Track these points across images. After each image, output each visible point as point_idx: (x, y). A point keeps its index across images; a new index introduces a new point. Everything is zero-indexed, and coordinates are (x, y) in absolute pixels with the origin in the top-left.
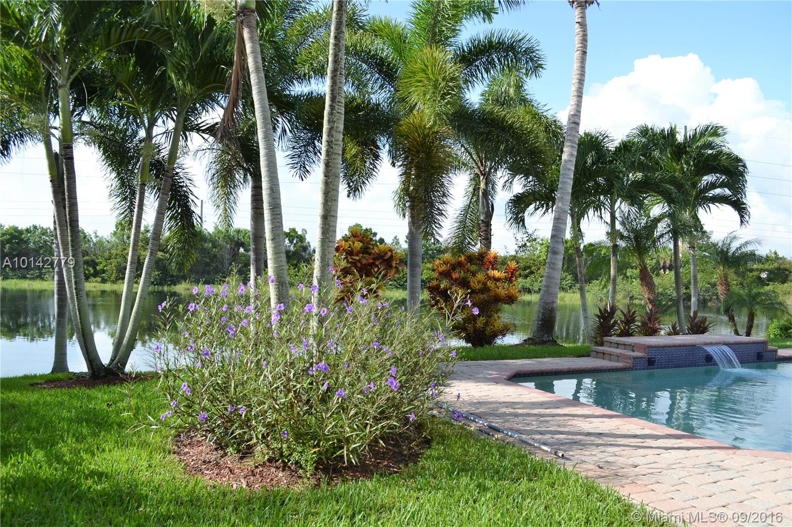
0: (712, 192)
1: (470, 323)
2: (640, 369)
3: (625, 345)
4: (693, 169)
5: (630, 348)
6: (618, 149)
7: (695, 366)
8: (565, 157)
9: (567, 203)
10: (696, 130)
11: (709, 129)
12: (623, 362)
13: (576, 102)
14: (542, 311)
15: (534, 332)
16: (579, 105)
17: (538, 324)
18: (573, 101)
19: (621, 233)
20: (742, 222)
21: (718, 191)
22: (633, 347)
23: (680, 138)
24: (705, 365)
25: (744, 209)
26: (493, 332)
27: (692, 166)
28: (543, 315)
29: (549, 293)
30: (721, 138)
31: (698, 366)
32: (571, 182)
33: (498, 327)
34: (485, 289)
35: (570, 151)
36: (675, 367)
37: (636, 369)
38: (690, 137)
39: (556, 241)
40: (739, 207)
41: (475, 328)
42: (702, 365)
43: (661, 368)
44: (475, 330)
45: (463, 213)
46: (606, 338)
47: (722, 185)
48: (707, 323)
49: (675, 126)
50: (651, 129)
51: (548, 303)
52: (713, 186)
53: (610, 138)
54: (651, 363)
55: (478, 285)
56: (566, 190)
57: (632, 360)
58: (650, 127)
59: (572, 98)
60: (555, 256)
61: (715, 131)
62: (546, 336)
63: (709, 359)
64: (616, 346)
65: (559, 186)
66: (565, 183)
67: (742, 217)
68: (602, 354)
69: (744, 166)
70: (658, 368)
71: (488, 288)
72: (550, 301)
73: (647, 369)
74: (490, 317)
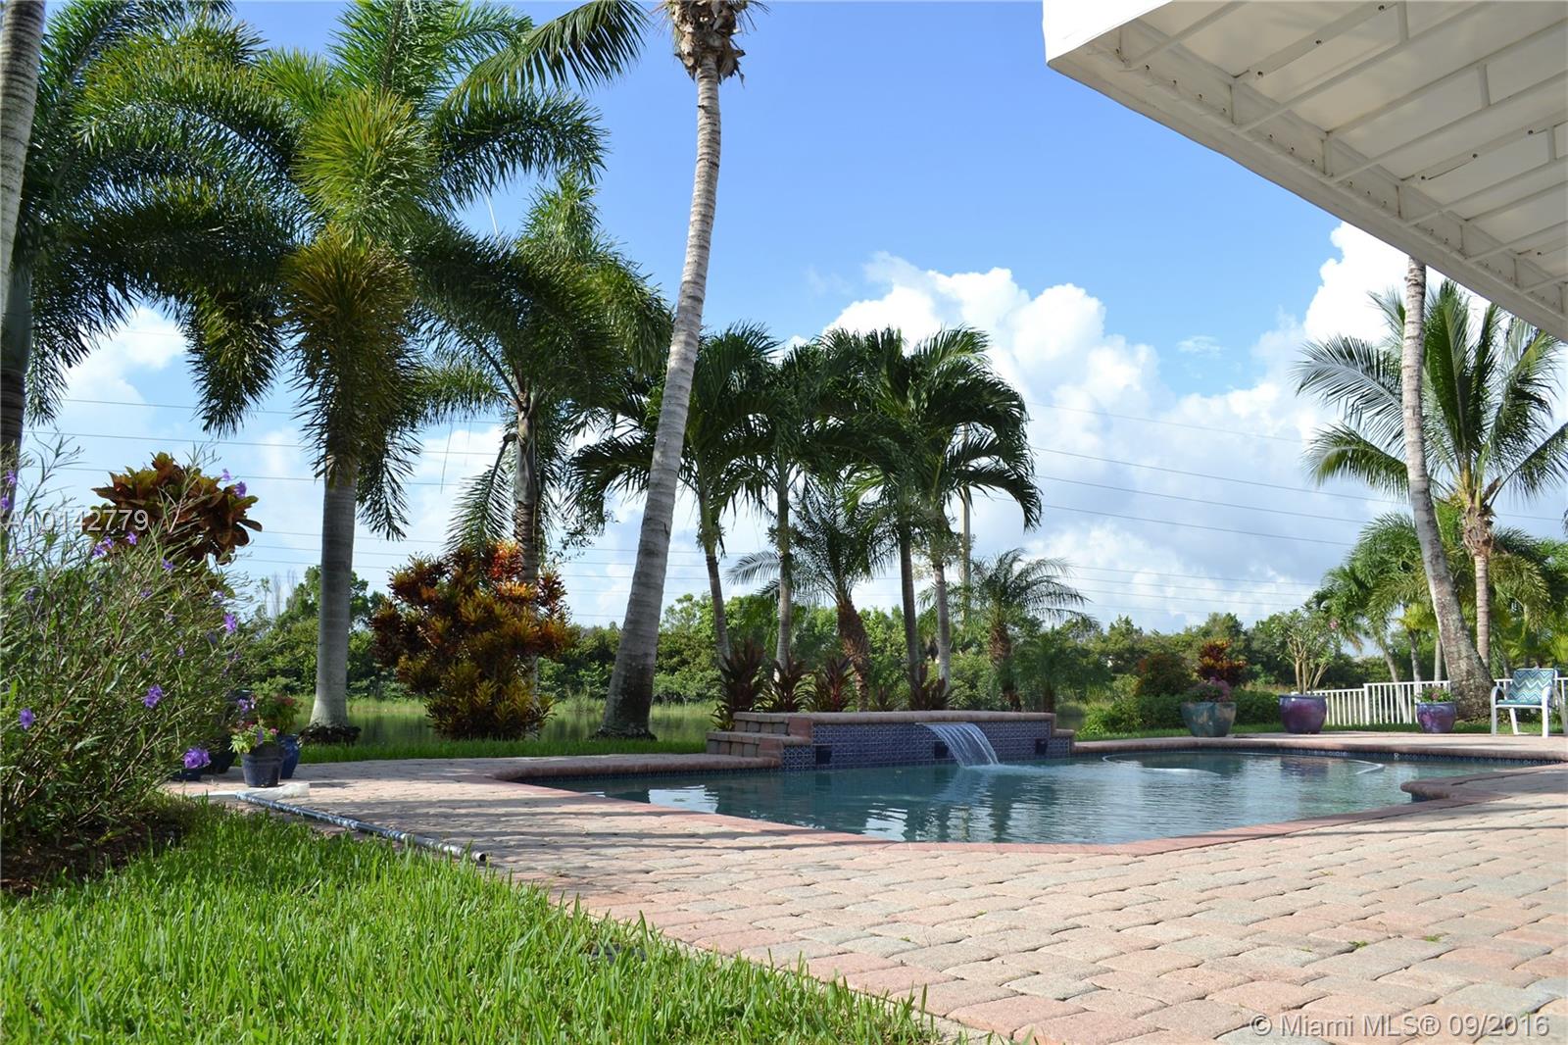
0: (974, 463)
1: (463, 696)
2: (799, 769)
3: (773, 723)
4: (926, 405)
5: (783, 727)
6: (788, 365)
7: (914, 764)
8: (672, 363)
9: (675, 454)
10: (936, 339)
11: (959, 338)
12: (765, 755)
13: (696, 258)
14: (623, 673)
15: (608, 719)
16: (701, 264)
17: (616, 701)
18: (690, 256)
19: (799, 533)
20: (1028, 521)
21: (984, 462)
22: (786, 727)
23: (907, 351)
24: (933, 763)
25: (1032, 495)
26: (512, 712)
27: (924, 401)
28: (625, 682)
29: (637, 635)
30: (978, 354)
31: (920, 763)
32: (685, 414)
33: (523, 703)
34: (489, 620)
35: (683, 350)
36: (873, 766)
37: (792, 769)
38: (925, 350)
39: (653, 530)
40: (1023, 492)
41: (472, 703)
42: (927, 763)
43: (844, 767)
44: (474, 710)
45: (480, 487)
46: (738, 715)
47: (990, 451)
48: (946, 691)
49: (899, 331)
50: (854, 336)
51: (636, 656)
52: (973, 451)
53: (770, 340)
54: (823, 756)
55: (475, 611)
56: (671, 427)
57: (783, 751)
58: (851, 334)
59: (688, 250)
60: (649, 561)
61: (970, 341)
62: (632, 725)
63: (941, 750)
64: (757, 727)
65: (661, 421)
66: (670, 413)
67: (1027, 511)
68: (728, 745)
69: (1021, 407)
70: (838, 767)
71: (497, 618)
72: (640, 653)
73: (815, 769)
74: (507, 682)
